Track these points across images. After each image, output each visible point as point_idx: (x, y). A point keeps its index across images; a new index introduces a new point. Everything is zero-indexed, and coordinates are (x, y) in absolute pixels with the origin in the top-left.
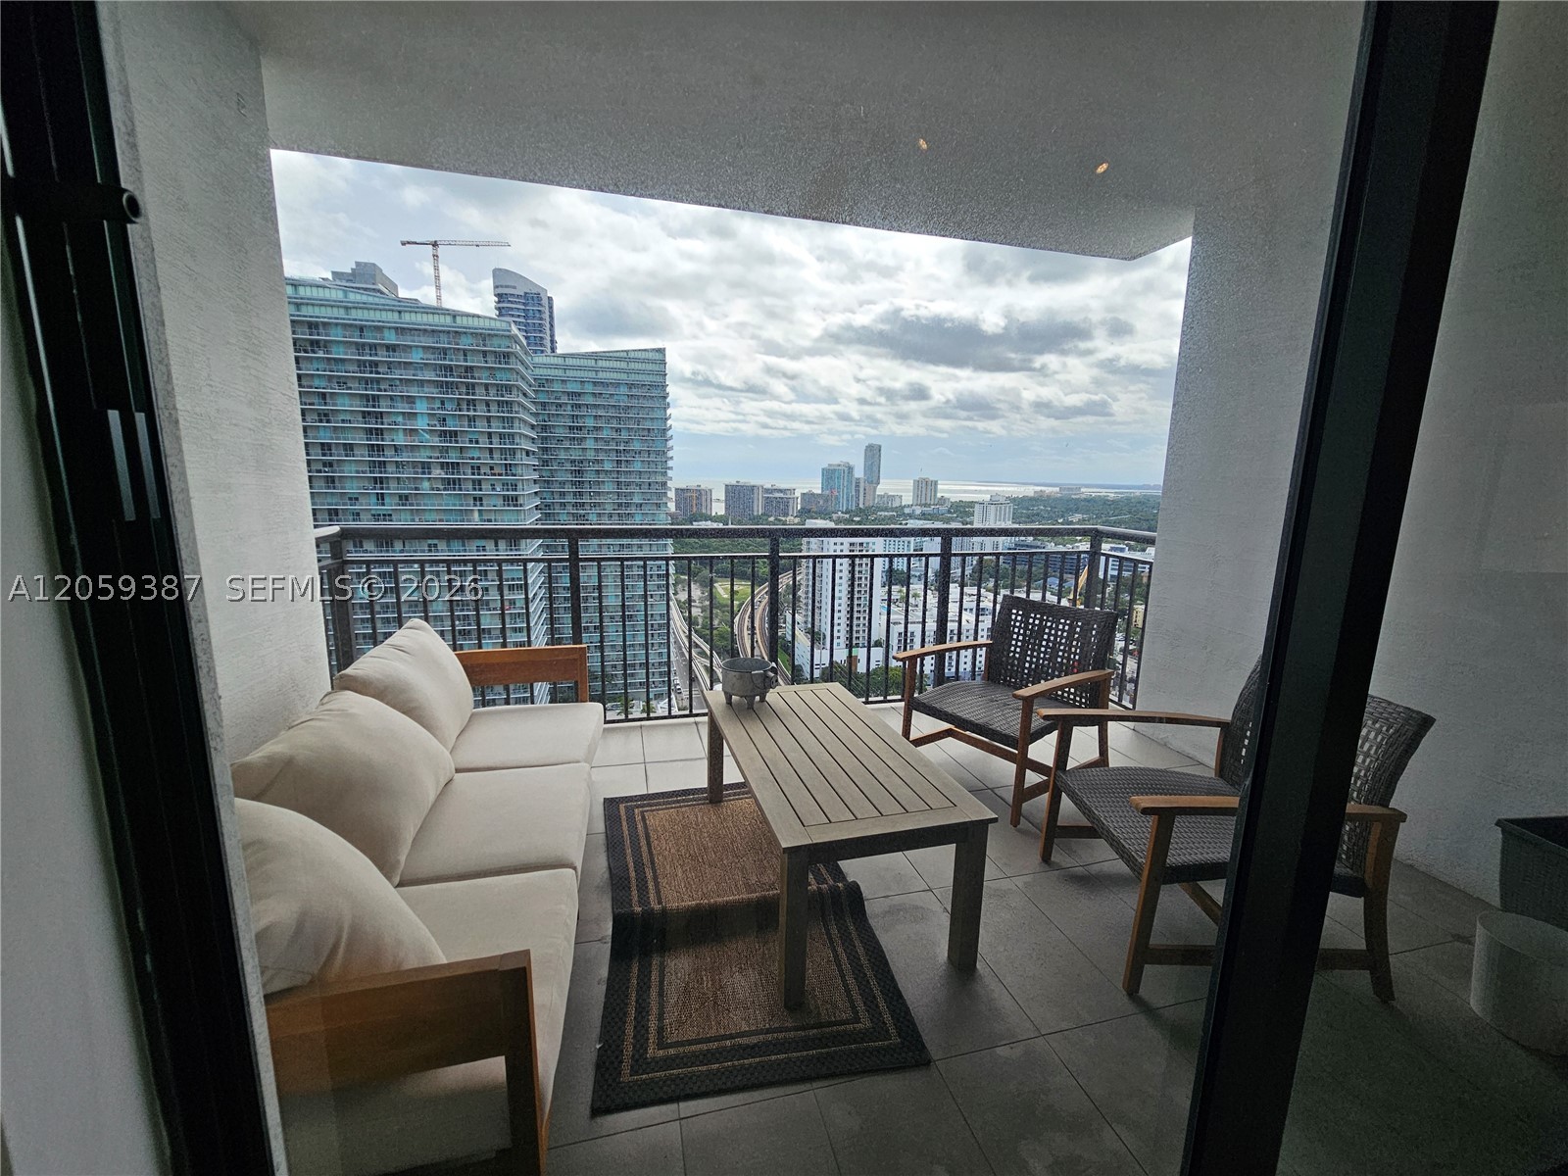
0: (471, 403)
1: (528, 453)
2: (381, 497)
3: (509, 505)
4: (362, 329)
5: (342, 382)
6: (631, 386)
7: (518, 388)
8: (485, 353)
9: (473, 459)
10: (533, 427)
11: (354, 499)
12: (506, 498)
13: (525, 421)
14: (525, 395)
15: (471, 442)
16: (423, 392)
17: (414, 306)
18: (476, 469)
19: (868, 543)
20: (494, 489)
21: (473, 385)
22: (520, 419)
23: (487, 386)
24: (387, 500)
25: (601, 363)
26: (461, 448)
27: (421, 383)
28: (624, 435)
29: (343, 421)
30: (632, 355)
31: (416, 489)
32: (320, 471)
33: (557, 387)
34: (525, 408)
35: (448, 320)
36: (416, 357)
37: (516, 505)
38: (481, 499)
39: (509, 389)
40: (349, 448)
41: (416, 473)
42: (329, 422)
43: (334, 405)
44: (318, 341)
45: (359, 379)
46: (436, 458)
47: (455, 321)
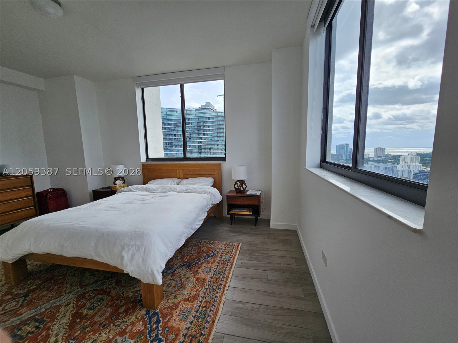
4: (198, 118)
16: (210, 132)
29: (194, 140)
36: (209, 124)
40: (195, 146)
41: (208, 151)
42: (191, 140)
43: (192, 136)
44: (190, 122)
45: (197, 130)
46: (212, 147)
47: (217, 114)
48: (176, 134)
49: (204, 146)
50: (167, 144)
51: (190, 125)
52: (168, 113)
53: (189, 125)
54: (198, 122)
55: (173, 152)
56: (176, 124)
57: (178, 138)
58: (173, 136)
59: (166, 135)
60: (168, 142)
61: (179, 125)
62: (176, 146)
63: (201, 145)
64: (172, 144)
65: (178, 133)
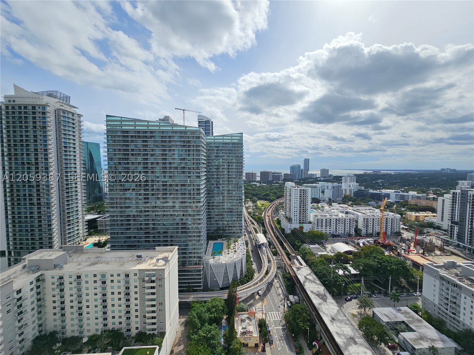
0: (189, 150)
1: (203, 163)
2: (165, 176)
3: (197, 178)
4: (163, 132)
5: (157, 146)
6: (233, 144)
7: (202, 146)
8: (193, 137)
9: (189, 165)
10: (205, 156)
11: (158, 177)
12: (197, 176)
13: (203, 155)
14: (203, 147)
15: (188, 161)
16: (177, 148)
17: (176, 125)
18: (189, 168)
19: (306, 190)
20: (194, 174)
21: (190, 145)
22: (202, 154)
23: (193, 146)
24: (166, 177)
25: (224, 138)
26: (186, 163)
27: (177, 145)
28: (231, 158)
29: (157, 156)
30: (233, 135)
31: (174, 174)
32: (150, 170)
33: (213, 145)
34: (203, 151)
35: (184, 128)
36: (176, 139)
37: (199, 178)
38: (190, 177)
39: (199, 146)
40: (158, 163)
41: (174, 170)
42: (153, 156)
43: (155, 152)
44: (152, 136)
45: (162, 145)
46: (179, 165)
47: (186, 129)
48: (133, 149)
49: (170, 163)
50: (122, 160)
51: (153, 139)
52: (123, 123)
53: (151, 138)
54: (163, 136)
55: (129, 170)
56: (134, 136)
57: (136, 154)
58: (130, 151)
59: (120, 149)
60: (123, 158)
61: (138, 138)
62: (133, 163)
63: (165, 163)
64: (127, 161)
65: (136, 147)
